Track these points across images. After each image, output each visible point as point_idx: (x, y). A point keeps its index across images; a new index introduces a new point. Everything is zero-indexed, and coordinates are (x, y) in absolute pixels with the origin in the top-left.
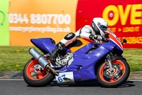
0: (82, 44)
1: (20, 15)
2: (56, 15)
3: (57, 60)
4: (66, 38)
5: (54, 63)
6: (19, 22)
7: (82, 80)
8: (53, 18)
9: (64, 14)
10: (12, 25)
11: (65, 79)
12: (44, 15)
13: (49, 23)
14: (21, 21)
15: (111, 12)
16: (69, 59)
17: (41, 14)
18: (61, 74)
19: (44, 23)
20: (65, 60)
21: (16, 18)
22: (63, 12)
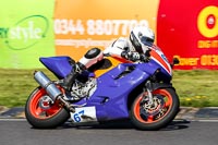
0: (111, 65)
1: (71, 21)
2: (126, 22)
3: (74, 88)
4: (87, 56)
5: (68, 93)
6: (70, 32)
7: (109, 118)
8: (121, 26)
9: (138, 20)
11: (84, 117)
12: (108, 22)
13: (116, 33)
14: (73, 30)
15: (211, 16)
16: (90, 88)
17: (104, 20)
18: (78, 110)
19: (109, 33)
21: (65, 27)
22: (137, 17)
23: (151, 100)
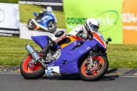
0: (70, 41)
1: (133, 14)
3: (48, 55)
6: (132, 21)
7: (67, 73)
10: (125, 24)
11: (53, 72)
20: (55, 56)
21: (129, 18)
23: (92, 63)
